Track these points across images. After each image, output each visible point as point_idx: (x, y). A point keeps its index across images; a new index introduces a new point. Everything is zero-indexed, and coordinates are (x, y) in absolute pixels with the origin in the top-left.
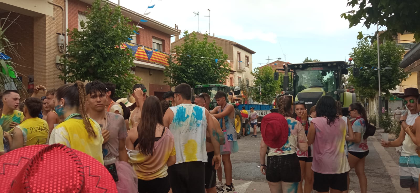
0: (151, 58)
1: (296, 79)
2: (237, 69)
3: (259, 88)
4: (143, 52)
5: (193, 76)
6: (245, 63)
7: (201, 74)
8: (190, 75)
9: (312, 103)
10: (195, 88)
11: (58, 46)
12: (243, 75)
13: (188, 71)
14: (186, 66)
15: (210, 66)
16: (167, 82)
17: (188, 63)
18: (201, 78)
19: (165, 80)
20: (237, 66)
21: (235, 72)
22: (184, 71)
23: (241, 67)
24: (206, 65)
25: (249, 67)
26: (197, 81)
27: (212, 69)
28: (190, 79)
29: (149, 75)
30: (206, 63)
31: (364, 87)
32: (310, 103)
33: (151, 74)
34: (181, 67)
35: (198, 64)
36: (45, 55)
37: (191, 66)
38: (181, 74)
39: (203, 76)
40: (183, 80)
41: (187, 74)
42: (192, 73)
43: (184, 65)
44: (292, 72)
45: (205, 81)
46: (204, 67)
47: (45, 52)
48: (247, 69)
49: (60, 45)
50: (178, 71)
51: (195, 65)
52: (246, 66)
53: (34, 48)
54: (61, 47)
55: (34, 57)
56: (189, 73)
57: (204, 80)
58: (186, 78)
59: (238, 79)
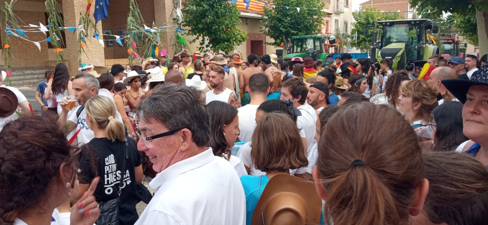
0: (249, 8)
1: (383, 35)
2: (334, 11)
3: (355, 36)
4: (242, 2)
5: (289, 25)
6: (344, 4)
7: (297, 22)
8: (286, 24)
9: (391, 57)
10: (292, 38)
11: (174, 3)
12: (341, 17)
13: (284, 20)
14: (282, 15)
15: (306, 15)
16: (263, 31)
17: (284, 11)
18: (297, 27)
19: (261, 30)
20: (334, 7)
21: (332, 14)
22: (280, 20)
23: (339, 8)
24: (303, 14)
25: (348, 7)
26: (293, 29)
27: (308, 18)
28: (286, 28)
29: (245, 24)
30: (303, 12)
31: (471, 33)
32: (390, 57)
33: (248, 23)
34: (278, 16)
35: (294, 13)
36: (165, 12)
37: (288, 15)
38: (278, 23)
39: (298, 25)
40: (280, 29)
41: (284, 23)
42: (289, 23)
43: (280, 14)
44: (380, 28)
45: (301, 30)
46: (300, 16)
47: (165, 9)
48: (346, 10)
49: (175, 2)
50: (274, 21)
51: (291, 14)
52: (345, 7)
53: (155, 5)
54: (176, 3)
55: (155, 14)
56: (285, 22)
57: (299, 29)
58: (282, 28)
59: (335, 22)
